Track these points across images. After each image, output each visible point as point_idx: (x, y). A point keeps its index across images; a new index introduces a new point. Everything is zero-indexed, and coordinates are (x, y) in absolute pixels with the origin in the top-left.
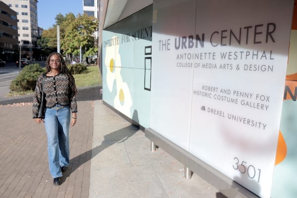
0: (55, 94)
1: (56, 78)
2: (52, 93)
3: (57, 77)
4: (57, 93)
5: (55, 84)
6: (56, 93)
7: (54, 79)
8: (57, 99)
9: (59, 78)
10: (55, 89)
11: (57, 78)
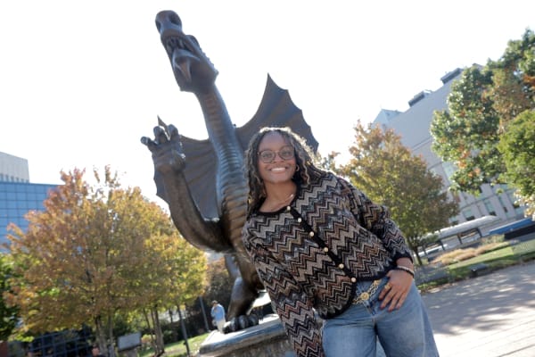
0: (328, 259)
1: (299, 209)
2: (320, 258)
3: (300, 203)
4: (335, 251)
5: (309, 229)
6: (330, 253)
7: (296, 215)
8: (349, 273)
9: (306, 202)
10: (322, 244)
11: (304, 208)
